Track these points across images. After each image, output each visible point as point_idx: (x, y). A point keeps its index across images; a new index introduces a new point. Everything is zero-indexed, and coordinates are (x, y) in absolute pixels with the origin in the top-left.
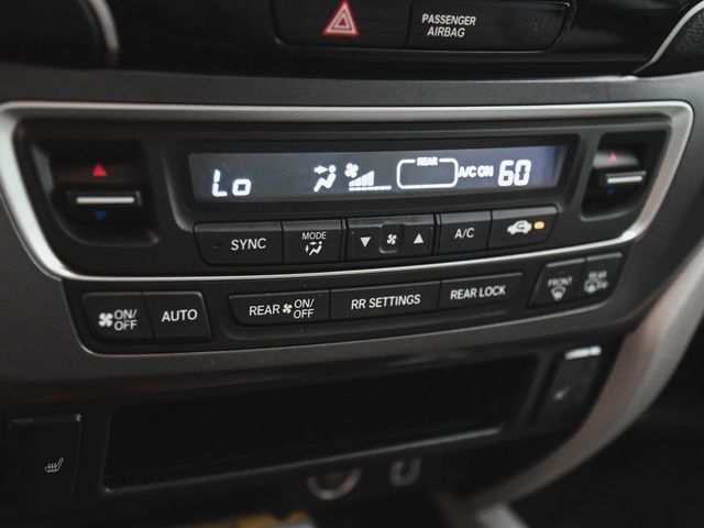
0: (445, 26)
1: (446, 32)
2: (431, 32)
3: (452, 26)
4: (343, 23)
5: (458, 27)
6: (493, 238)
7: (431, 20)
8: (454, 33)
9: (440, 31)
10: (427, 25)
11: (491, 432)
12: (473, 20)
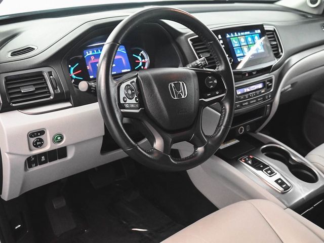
6: (260, 93)
11: (261, 117)
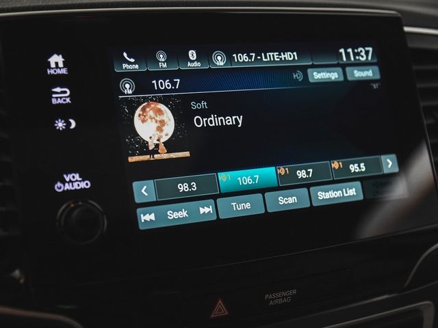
0: (279, 298)
1: (280, 301)
2: (271, 303)
3: (283, 297)
4: (220, 310)
5: (286, 297)
7: (271, 297)
8: (285, 300)
9: (276, 302)
10: (269, 300)
12: (295, 292)
